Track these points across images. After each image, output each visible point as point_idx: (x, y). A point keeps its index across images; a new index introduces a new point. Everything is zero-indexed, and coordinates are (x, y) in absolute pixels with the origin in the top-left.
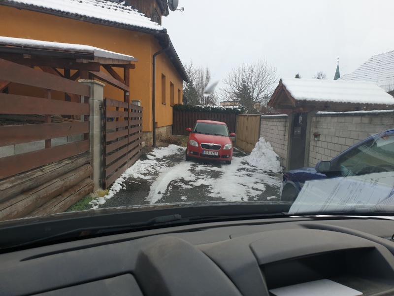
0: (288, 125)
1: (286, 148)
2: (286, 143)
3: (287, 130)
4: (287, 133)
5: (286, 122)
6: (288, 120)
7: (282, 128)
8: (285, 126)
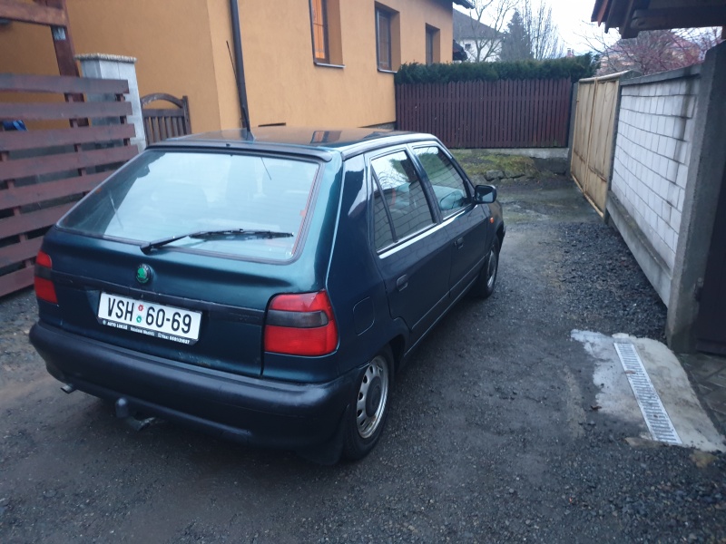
0: (693, 109)
1: (677, 218)
2: (679, 196)
3: (687, 137)
4: (686, 152)
5: (688, 95)
6: (697, 87)
7: (671, 127)
8: (684, 118)
